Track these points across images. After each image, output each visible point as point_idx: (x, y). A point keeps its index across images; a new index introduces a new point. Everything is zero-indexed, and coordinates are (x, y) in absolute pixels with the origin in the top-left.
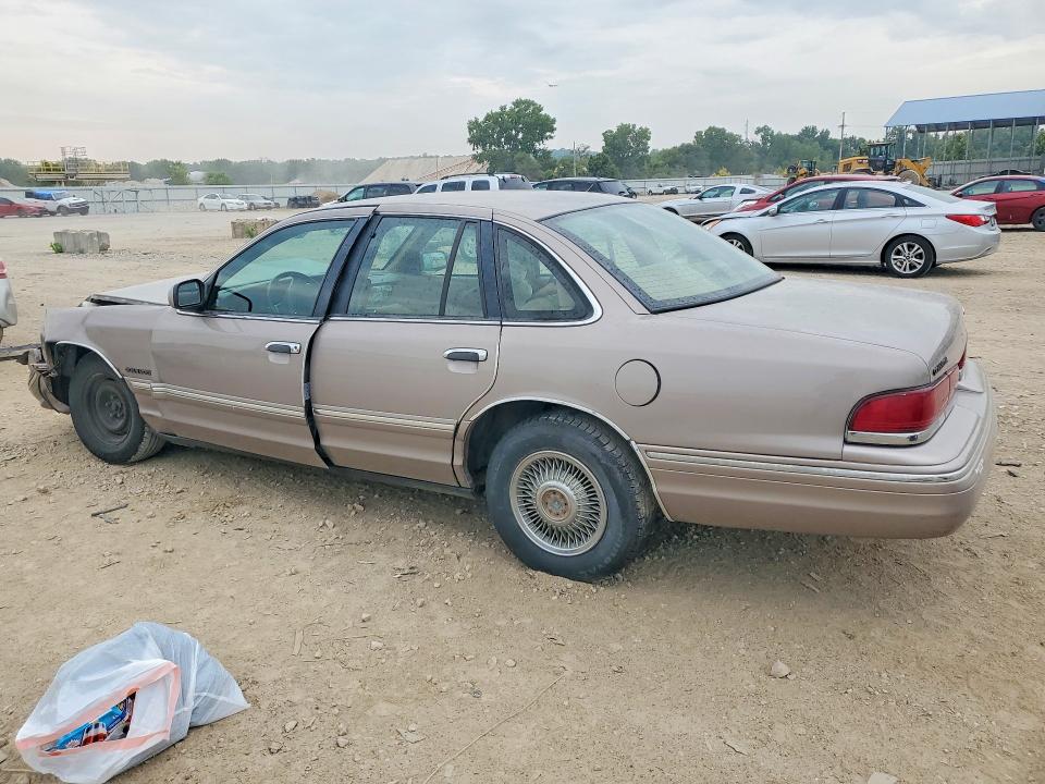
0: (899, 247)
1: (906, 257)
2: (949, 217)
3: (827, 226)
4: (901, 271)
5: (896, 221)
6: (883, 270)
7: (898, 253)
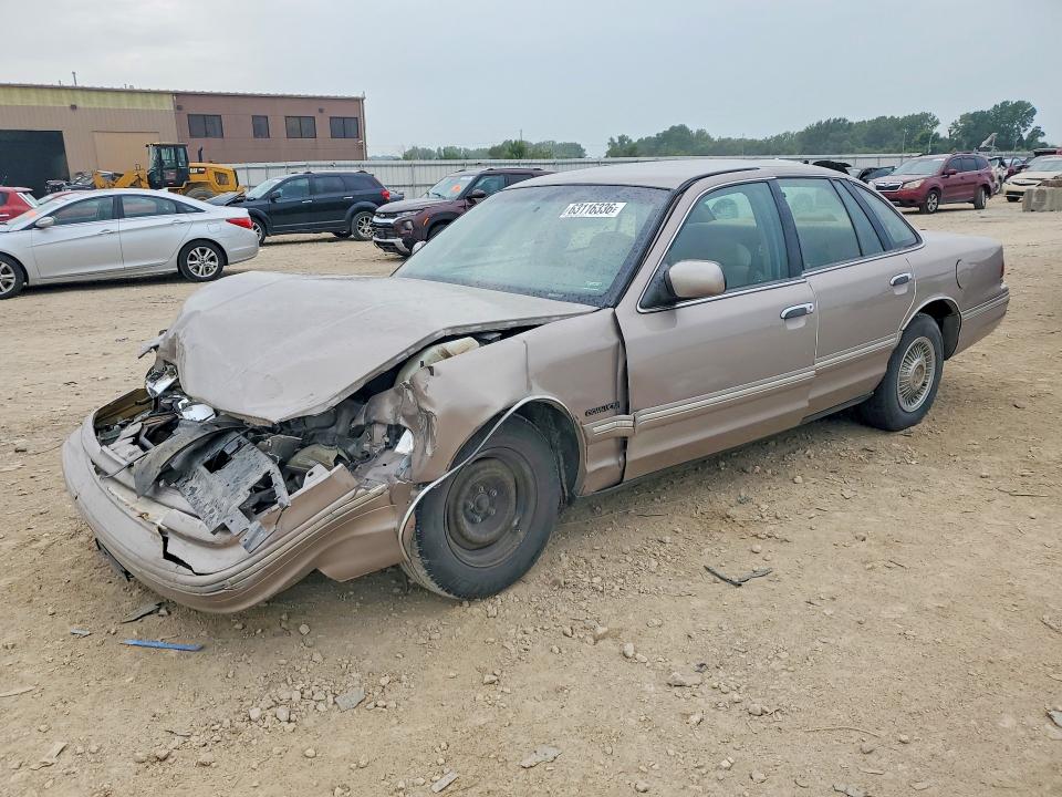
0: (193, 252)
1: (202, 262)
2: (228, 221)
3: (115, 238)
4: (199, 275)
5: (186, 227)
6: (181, 275)
7: (193, 258)
